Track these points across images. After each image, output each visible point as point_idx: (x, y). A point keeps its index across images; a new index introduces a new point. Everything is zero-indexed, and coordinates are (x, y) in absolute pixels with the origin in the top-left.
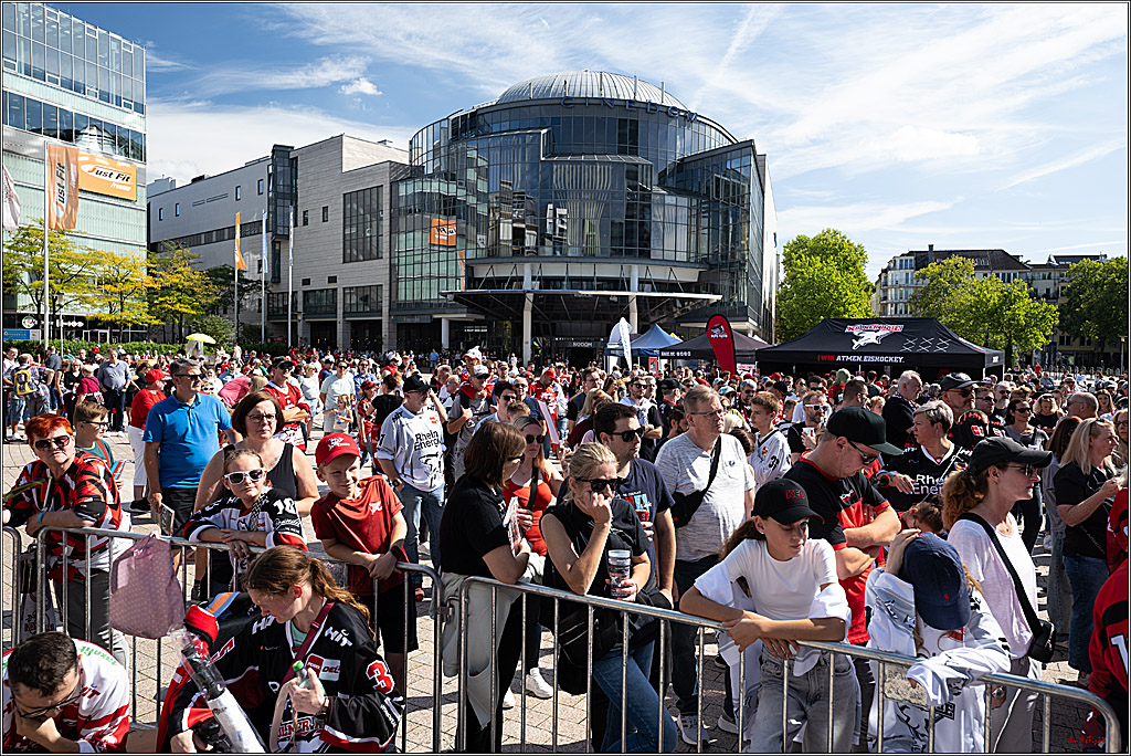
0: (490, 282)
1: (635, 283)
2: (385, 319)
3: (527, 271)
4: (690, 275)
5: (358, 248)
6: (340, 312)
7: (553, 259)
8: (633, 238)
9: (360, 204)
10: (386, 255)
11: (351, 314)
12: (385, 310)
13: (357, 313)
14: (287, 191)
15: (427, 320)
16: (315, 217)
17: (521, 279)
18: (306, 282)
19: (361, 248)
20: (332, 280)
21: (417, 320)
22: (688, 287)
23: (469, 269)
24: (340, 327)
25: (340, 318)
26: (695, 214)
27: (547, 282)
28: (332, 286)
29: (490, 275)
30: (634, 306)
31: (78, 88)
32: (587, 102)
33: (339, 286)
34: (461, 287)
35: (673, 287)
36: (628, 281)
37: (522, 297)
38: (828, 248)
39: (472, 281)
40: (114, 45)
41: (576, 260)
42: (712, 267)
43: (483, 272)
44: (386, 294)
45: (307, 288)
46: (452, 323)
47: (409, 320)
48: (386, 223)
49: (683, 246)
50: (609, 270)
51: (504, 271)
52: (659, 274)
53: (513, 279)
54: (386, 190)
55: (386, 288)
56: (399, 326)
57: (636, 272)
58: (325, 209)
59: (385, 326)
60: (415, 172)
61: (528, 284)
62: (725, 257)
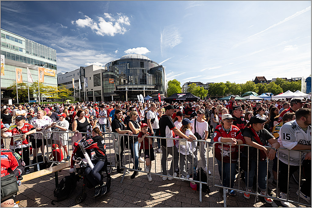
0: (120, 89)
1: (144, 89)
2: (102, 96)
3: (126, 87)
4: (153, 87)
5: (96, 84)
6: (94, 95)
7: (130, 85)
8: (143, 81)
9: (96, 76)
10: (101, 85)
11: (96, 95)
12: (102, 94)
13: (97, 95)
14: (83, 74)
15: (109, 96)
17: (125, 88)
18: (87, 90)
20: (92, 90)
21: (107, 96)
22: (153, 89)
23: (116, 87)
24: (94, 98)
25: (94, 96)
26: (154, 77)
27: (130, 89)
28: (92, 91)
30: (144, 92)
31: (44, 57)
32: (135, 59)
33: (93, 91)
34: (115, 90)
35: (151, 89)
37: (126, 91)
38: (174, 82)
39: (117, 89)
40: (50, 50)
41: (134, 85)
42: (157, 86)
43: (118, 87)
44: (102, 92)
45: (87, 91)
46: (114, 96)
47: (106, 96)
48: (101, 80)
49: (152, 82)
50: (140, 87)
51: (122, 87)
52: (148, 87)
53: (124, 88)
54: (101, 74)
55: (102, 91)
57: (144, 87)
58: (90, 77)
59: (102, 97)
60: (106, 71)
61: (126, 89)
62: (159, 84)
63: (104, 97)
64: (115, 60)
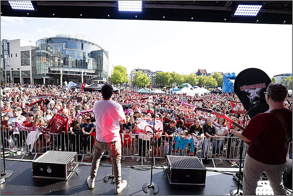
0: (53, 72)
3: (61, 70)
4: (93, 72)
6: (21, 75)
7: (66, 68)
8: (83, 64)
9: (24, 54)
10: (31, 65)
11: (23, 76)
12: (31, 76)
13: (25, 76)
15: (40, 78)
16: (14, 55)
18: (12, 69)
19: (25, 63)
20: (19, 69)
21: (38, 78)
22: (92, 74)
23: (49, 69)
24: (21, 79)
25: (21, 77)
26: (94, 61)
27: (66, 72)
29: (53, 70)
30: (82, 77)
32: (73, 39)
33: (20, 70)
34: (48, 73)
35: (90, 74)
36: (81, 72)
37: (60, 75)
38: (119, 68)
39: (50, 71)
41: (70, 68)
42: (97, 71)
43: (52, 69)
44: (31, 73)
45: (12, 70)
46: (46, 79)
47: (36, 78)
48: (31, 58)
49: (91, 67)
50: (77, 70)
51: (56, 69)
52: (87, 72)
53: (58, 71)
54: (30, 52)
55: (31, 71)
56: (34, 79)
57: (83, 71)
58: (16, 54)
59: (31, 79)
60: (37, 49)
61: (61, 73)
62: (99, 69)
63: (35, 79)
64: (49, 38)
